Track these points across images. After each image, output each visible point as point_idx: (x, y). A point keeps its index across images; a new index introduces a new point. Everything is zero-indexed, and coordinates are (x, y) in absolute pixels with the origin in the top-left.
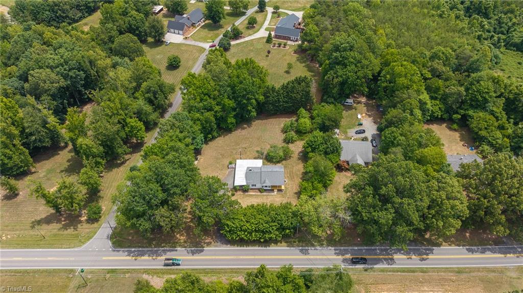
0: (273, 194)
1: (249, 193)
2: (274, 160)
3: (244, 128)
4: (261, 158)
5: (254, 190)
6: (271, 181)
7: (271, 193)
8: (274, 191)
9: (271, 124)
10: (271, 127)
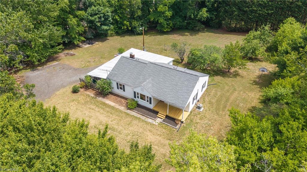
1: (104, 100)
3: (184, 35)
5: (119, 99)
6: (158, 89)
7: (147, 118)
8: (158, 116)
9: (227, 39)
10: (224, 41)
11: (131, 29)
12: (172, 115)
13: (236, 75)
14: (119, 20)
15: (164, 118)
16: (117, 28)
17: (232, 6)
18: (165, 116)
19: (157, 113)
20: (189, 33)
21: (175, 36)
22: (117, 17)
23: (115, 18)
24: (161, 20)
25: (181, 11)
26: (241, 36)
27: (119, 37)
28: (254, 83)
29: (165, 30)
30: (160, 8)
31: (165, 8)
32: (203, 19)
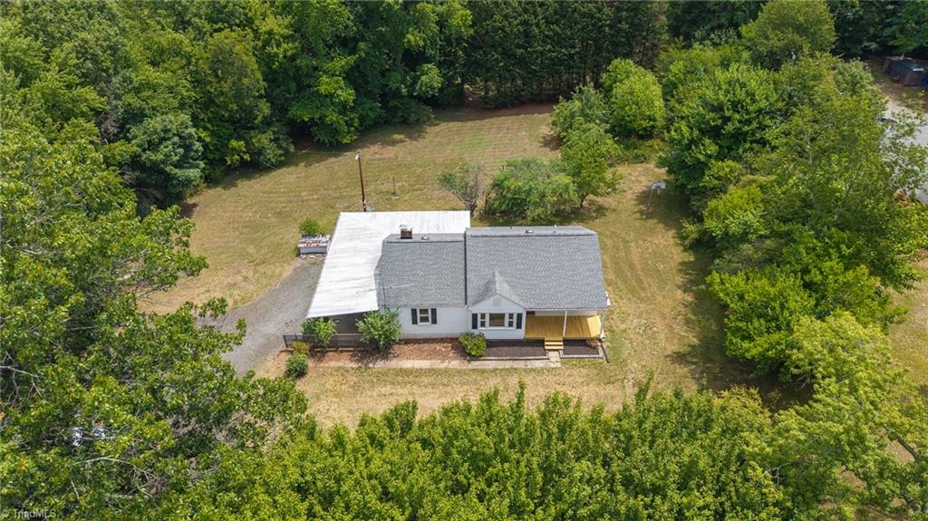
0: (538, 364)
1: (394, 364)
3: (394, 143)
5: (426, 347)
6: (528, 289)
7: (528, 362)
8: (546, 348)
9: (499, 128)
10: (499, 136)
11: (251, 157)
12: (573, 336)
13: (601, 210)
14: (209, 140)
15: (562, 347)
17: (488, 50)
18: (562, 343)
19: (541, 343)
20: (402, 134)
21: (375, 148)
22: (202, 134)
24: (332, 117)
25: (368, 82)
26: (522, 116)
28: (644, 217)
29: (345, 141)
30: (325, 84)
31: (337, 82)
32: (431, 93)
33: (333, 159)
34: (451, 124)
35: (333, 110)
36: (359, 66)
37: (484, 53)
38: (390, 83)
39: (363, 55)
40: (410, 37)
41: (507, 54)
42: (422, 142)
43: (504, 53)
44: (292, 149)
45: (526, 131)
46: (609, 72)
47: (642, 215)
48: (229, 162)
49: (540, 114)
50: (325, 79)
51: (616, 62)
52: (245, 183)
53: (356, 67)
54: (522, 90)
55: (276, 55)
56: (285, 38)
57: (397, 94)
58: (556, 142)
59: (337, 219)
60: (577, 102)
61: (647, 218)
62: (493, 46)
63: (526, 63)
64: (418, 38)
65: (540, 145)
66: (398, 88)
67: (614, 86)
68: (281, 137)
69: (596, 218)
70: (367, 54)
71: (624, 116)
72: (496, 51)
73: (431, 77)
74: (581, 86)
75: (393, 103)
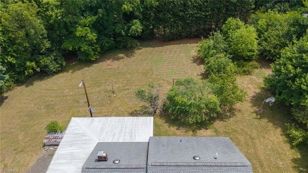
2: (191, 120)
3: (118, 59)
4: (146, 113)
9: (171, 52)
10: (170, 56)
11: (40, 70)
14: (15, 62)
16: (14, 74)
17: (166, 13)
20: (123, 54)
21: (109, 62)
22: (10, 59)
23: (6, 61)
24: (85, 47)
25: (105, 29)
27: (24, 86)
29: (93, 59)
30: (80, 31)
31: (86, 30)
32: (137, 34)
33: (86, 68)
34: (147, 49)
35: (86, 44)
36: (99, 21)
37: (164, 14)
38: (117, 30)
39: (101, 15)
40: (125, 6)
41: (175, 15)
42: (133, 58)
43: (173, 15)
44: (64, 64)
45: (184, 53)
46: (226, 24)
47: (257, 115)
48: (27, 74)
49: (190, 44)
50: (80, 28)
51: (230, 19)
52: (38, 83)
53: (97, 21)
54: (182, 32)
55: (52, 16)
56: (57, 7)
57: (120, 35)
58: (200, 60)
59: (69, 121)
60: (211, 41)
61: (261, 118)
62: (168, 11)
63: (184, 19)
64: (129, 7)
65: (192, 62)
66: (120, 32)
67: (229, 31)
68: (58, 58)
69: (230, 117)
70: (103, 15)
71: (237, 49)
72: (169, 13)
73: (137, 26)
74: (213, 32)
75: (119, 39)
